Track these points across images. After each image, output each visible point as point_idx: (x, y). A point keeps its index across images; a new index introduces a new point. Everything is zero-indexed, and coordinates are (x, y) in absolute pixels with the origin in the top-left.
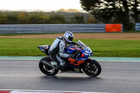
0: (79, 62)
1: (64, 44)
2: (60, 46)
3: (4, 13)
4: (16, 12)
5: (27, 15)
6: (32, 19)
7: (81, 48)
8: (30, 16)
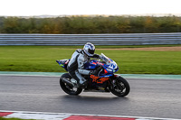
0: (103, 80)
1: (83, 59)
2: (79, 62)
3: (126, 19)
4: (142, 18)
5: (156, 21)
6: (162, 25)
7: (103, 62)
8: (160, 22)
